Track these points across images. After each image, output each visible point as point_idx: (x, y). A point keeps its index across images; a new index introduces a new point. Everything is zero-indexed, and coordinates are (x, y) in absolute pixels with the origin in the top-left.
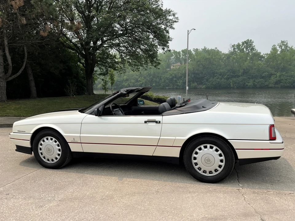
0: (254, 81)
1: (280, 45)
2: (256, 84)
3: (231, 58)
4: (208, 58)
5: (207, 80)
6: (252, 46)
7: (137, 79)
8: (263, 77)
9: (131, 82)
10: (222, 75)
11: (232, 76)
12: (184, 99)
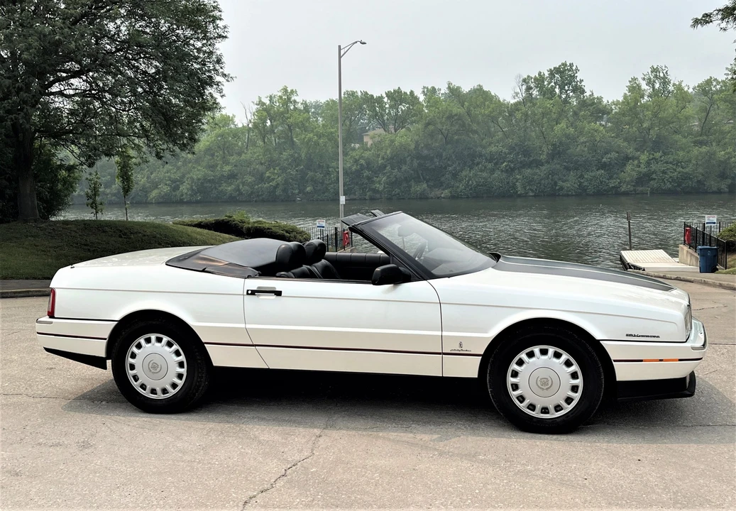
0: (582, 177)
1: (650, 79)
2: (586, 184)
3: (518, 115)
4: (456, 115)
5: (455, 175)
6: (574, 81)
7: (262, 174)
8: (603, 166)
9: (243, 184)
10: (495, 160)
11: (521, 162)
12: (336, 229)
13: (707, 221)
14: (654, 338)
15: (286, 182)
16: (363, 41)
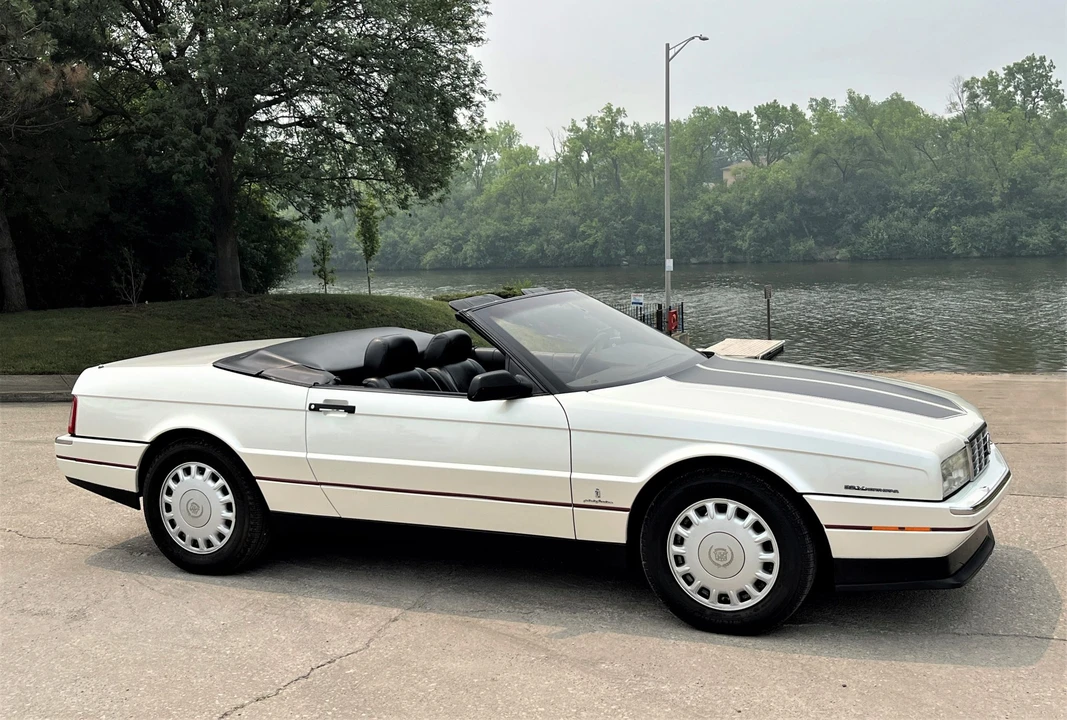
0: (1057, 228)
2: (1063, 238)
3: (956, 137)
4: (859, 138)
5: (857, 227)
6: (1046, 83)
7: (574, 229)
9: (548, 242)
10: (920, 203)
11: (960, 207)
12: (660, 306)
14: (890, 494)
15: (608, 240)
16: (703, 36)
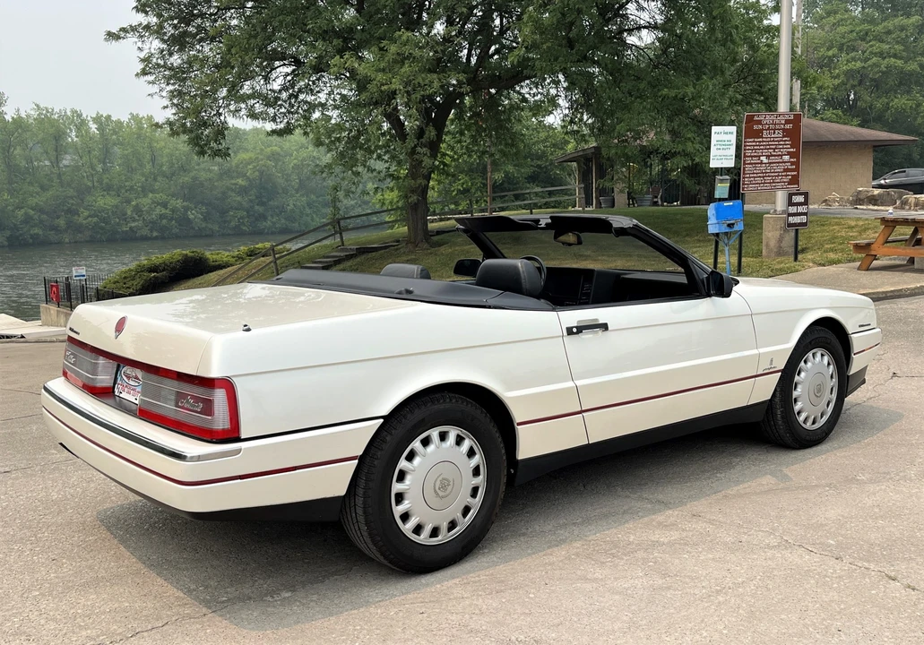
13: (74, 274)
